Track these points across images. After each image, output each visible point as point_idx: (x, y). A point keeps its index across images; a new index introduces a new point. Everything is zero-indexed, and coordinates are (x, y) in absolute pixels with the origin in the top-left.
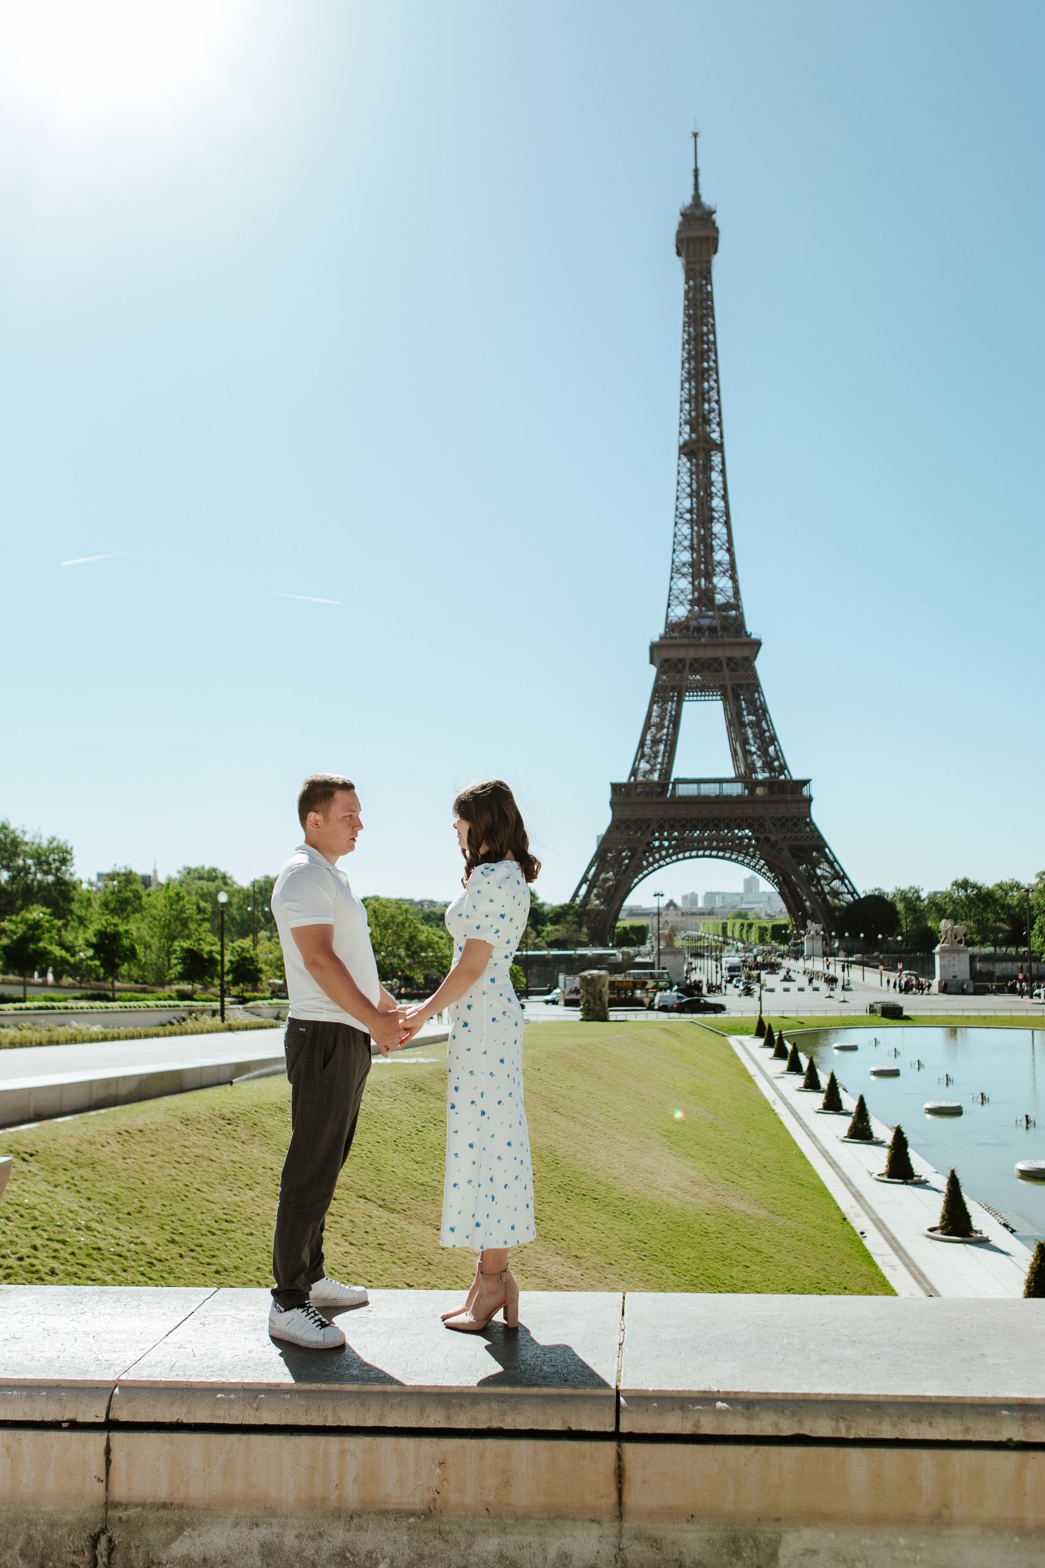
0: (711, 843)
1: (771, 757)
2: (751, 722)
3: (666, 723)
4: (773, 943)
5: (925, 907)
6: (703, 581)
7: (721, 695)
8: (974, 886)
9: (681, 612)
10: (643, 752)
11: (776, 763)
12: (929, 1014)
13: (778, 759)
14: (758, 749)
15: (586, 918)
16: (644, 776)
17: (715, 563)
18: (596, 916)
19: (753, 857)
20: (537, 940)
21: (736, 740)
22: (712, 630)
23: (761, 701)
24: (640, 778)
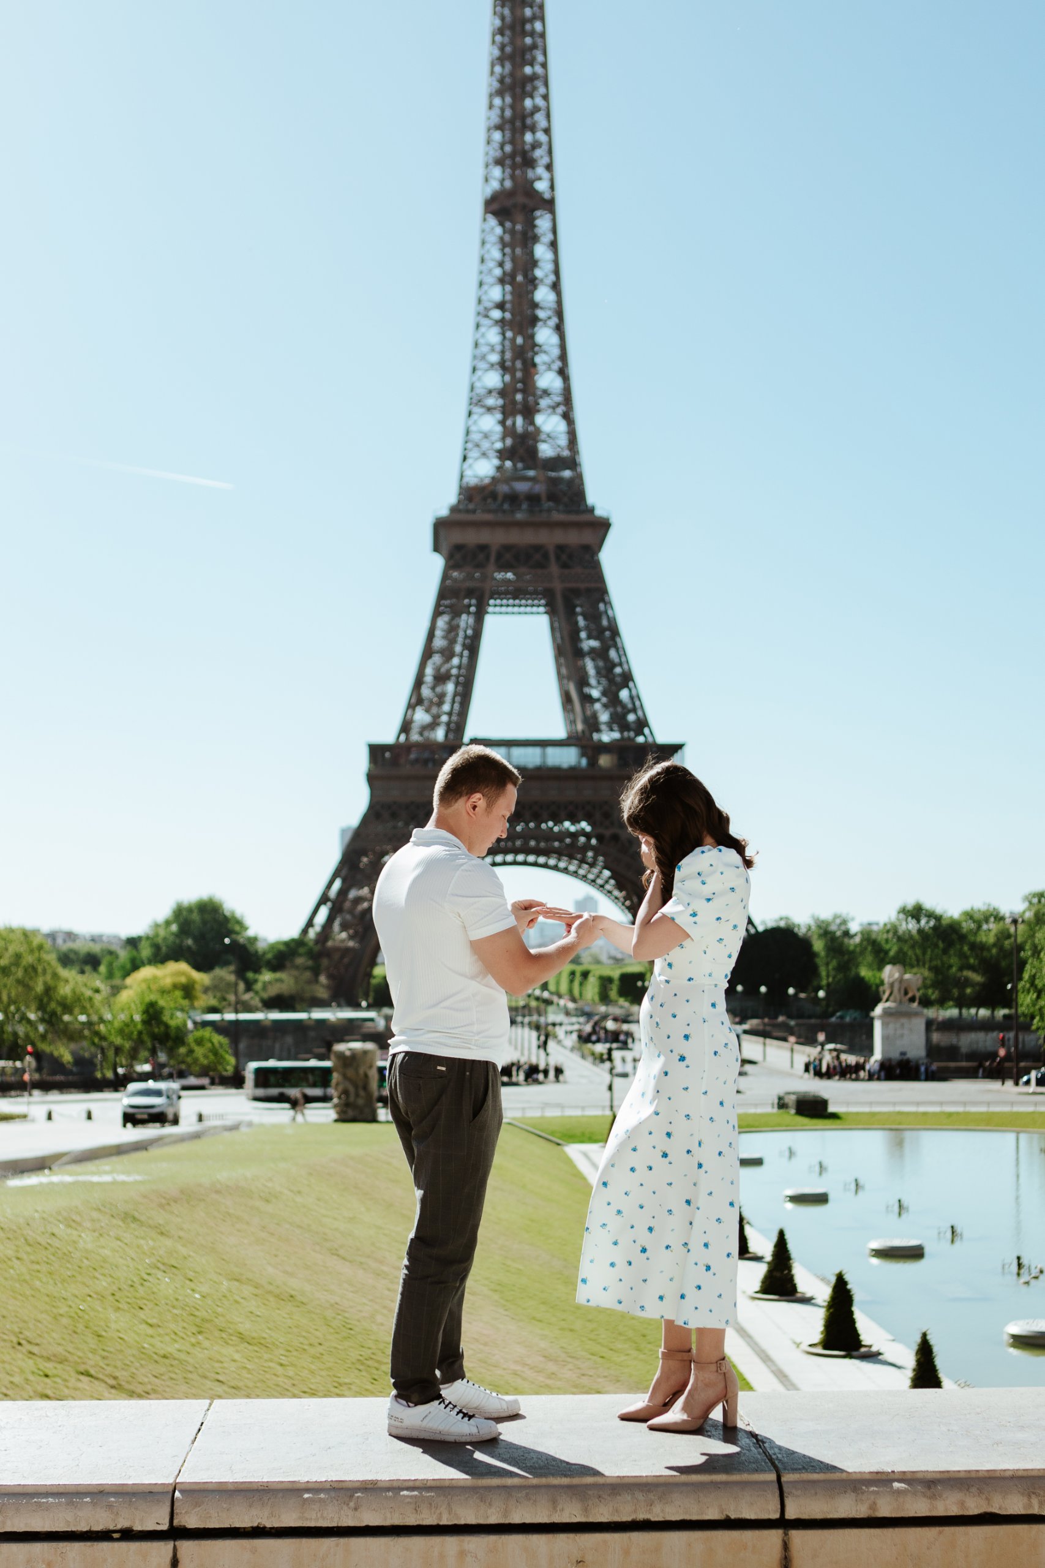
0: (526, 843)
1: (624, 706)
2: (592, 650)
3: (458, 648)
4: (622, 1001)
5: (856, 946)
6: (519, 421)
7: (545, 606)
8: (930, 915)
9: (484, 469)
10: (419, 695)
11: (631, 717)
12: (866, 1109)
13: (634, 710)
14: (604, 693)
15: (325, 962)
16: (421, 734)
17: (539, 393)
18: (342, 957)
19: (592, 865)
20: (247, 997)
21: (569, 678)
22: (533, 499)
23: (608, 616)
24: (415, 737)
